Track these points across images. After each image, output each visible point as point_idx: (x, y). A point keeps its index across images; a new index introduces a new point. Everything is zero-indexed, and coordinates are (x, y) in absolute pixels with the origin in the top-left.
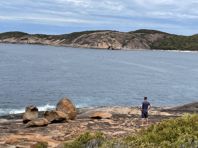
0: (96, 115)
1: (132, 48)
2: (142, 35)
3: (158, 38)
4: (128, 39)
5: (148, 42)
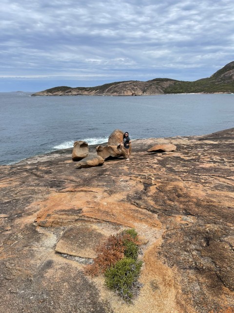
0: (157, 148)
1: (151, 94)
2: (157, 83)
3: (170, 84)
4: (147, 87)
5: (162, 88)
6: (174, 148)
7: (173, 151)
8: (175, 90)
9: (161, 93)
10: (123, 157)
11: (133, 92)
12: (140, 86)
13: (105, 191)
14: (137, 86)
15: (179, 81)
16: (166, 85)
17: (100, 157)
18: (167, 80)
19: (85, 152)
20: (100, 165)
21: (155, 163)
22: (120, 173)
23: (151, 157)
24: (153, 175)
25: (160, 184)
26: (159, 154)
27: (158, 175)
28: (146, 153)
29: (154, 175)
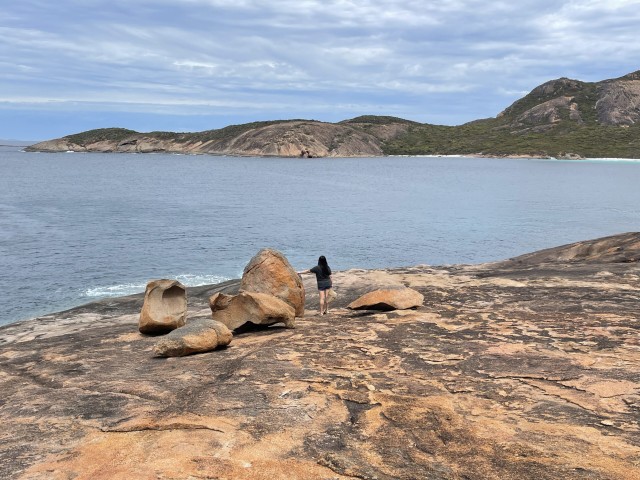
0: (374, 299)
1: (349, 154)
2: (365, 126)
3: (398, 132)
4: (339, 136)
5: (379, 140)
6: (419, 299)
7: (414, 308)
8: (412, 146)
9: (374, 152)
10: (282, 324)
11: (304, 148)
12: (322, 133)
13: (244, 426)
14: (313, 133)
15: (420, 125)
16: (388, 132)
17: (220, 324)
18: (390, 120)
19: (177, 310)
20: (222, 347)
21: (373, 343)
22: (281, 373)
23: (359, 324)
24: (369, 377)
25: (391, 403)
26: (380, 316)
27: (382, 375)
28: (344, 311)
29: (374, 375)
